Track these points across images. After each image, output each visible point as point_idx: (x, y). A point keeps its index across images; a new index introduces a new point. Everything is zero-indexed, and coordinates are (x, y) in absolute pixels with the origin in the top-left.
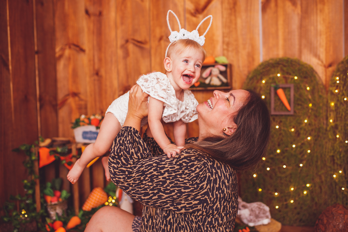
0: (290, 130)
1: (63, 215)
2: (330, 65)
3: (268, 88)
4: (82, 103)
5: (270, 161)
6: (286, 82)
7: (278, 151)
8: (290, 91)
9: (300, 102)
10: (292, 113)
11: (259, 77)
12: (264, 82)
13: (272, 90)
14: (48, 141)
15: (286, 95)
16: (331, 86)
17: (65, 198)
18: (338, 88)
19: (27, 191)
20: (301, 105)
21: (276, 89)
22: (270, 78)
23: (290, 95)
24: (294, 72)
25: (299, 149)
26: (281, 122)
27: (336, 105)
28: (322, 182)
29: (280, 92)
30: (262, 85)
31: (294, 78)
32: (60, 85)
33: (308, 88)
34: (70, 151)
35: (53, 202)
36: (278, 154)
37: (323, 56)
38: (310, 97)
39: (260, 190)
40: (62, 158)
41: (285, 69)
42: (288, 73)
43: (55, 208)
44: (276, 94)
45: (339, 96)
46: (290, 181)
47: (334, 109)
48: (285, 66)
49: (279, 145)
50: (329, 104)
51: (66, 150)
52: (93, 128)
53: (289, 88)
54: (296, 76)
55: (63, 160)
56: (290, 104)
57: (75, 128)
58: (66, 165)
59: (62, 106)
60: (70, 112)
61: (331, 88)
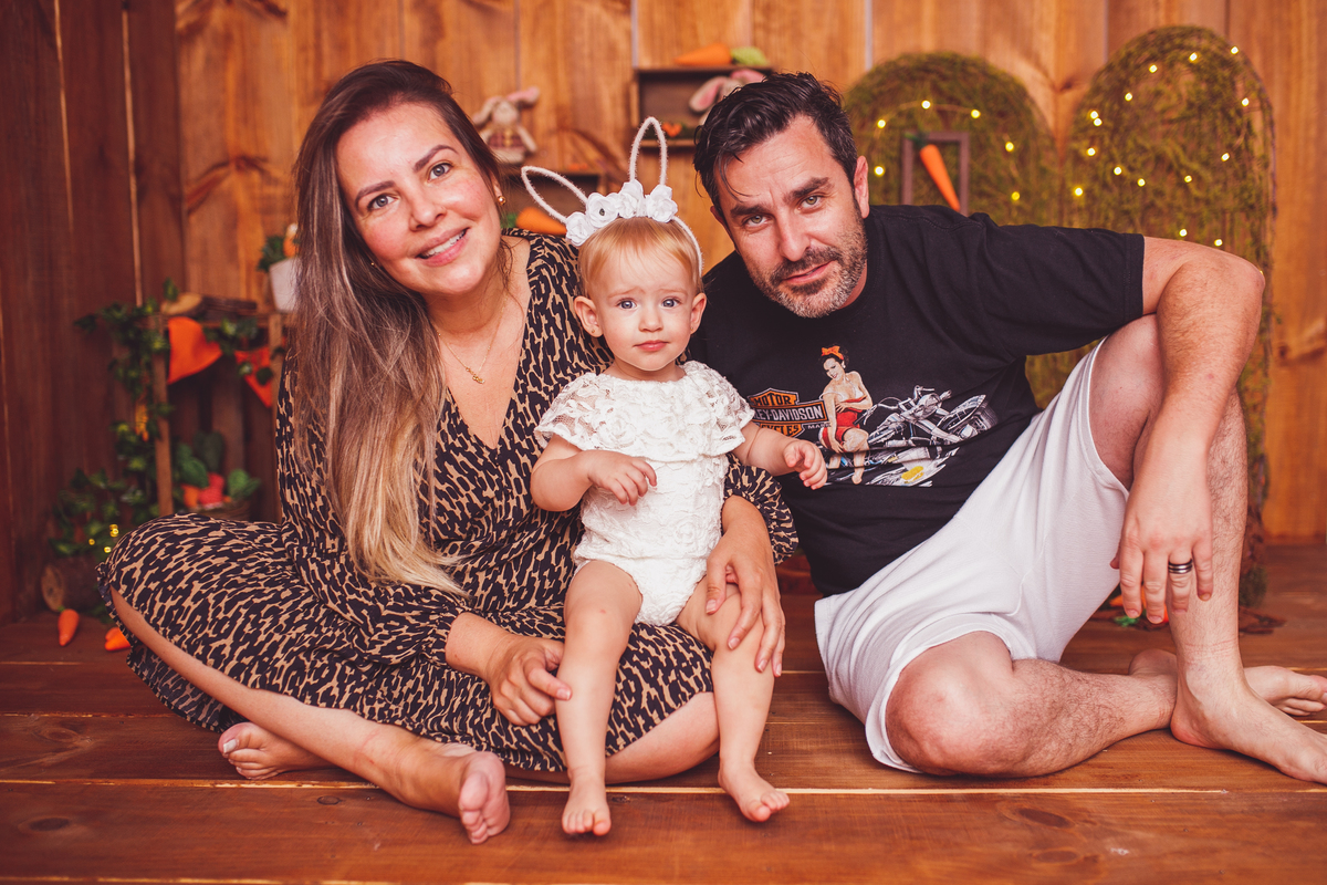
2: (1068, 85)
3: (896, 144)
4: (277, 191)
6: (947, 126)
8: (957, 154)
9: (986, 188)
11: (867, 110)
12: (881, 124)
13: (908, 147)
14: (189, 302)
15: (946, 163)
16: (1075, 138)
17: (244, 491)
18: (1097, 142)
19: (127, 462)
20: (988, 196)
21: (918, 145)
22: (900, 114)
23: (958, 166)
24: (969, 98)
27: (1088, 192)
29: (931, 155)
30: (877, 135)
31: (969, 115)
32: (192, 129)
33: (1010, 147)
34: (262, 336)
35: (211, 502)
37: (1048, 56)
38: (1015, 173)
40: (240, 355)
41: (944, 86)
42: (951, 100)
44: (919, 162)
45: (1100, 164)
47: (1083, 204)
48: (944, 78)
50: (1070, 192)
51: (254, 331)
53: (957, 144)
54: (978, 108)
55: (244, 363)
56: (958, 194)
57: (274, 262)
58: (252, 381)
59: (201, 202)
60: (233, 222)
61: (1075, 145)
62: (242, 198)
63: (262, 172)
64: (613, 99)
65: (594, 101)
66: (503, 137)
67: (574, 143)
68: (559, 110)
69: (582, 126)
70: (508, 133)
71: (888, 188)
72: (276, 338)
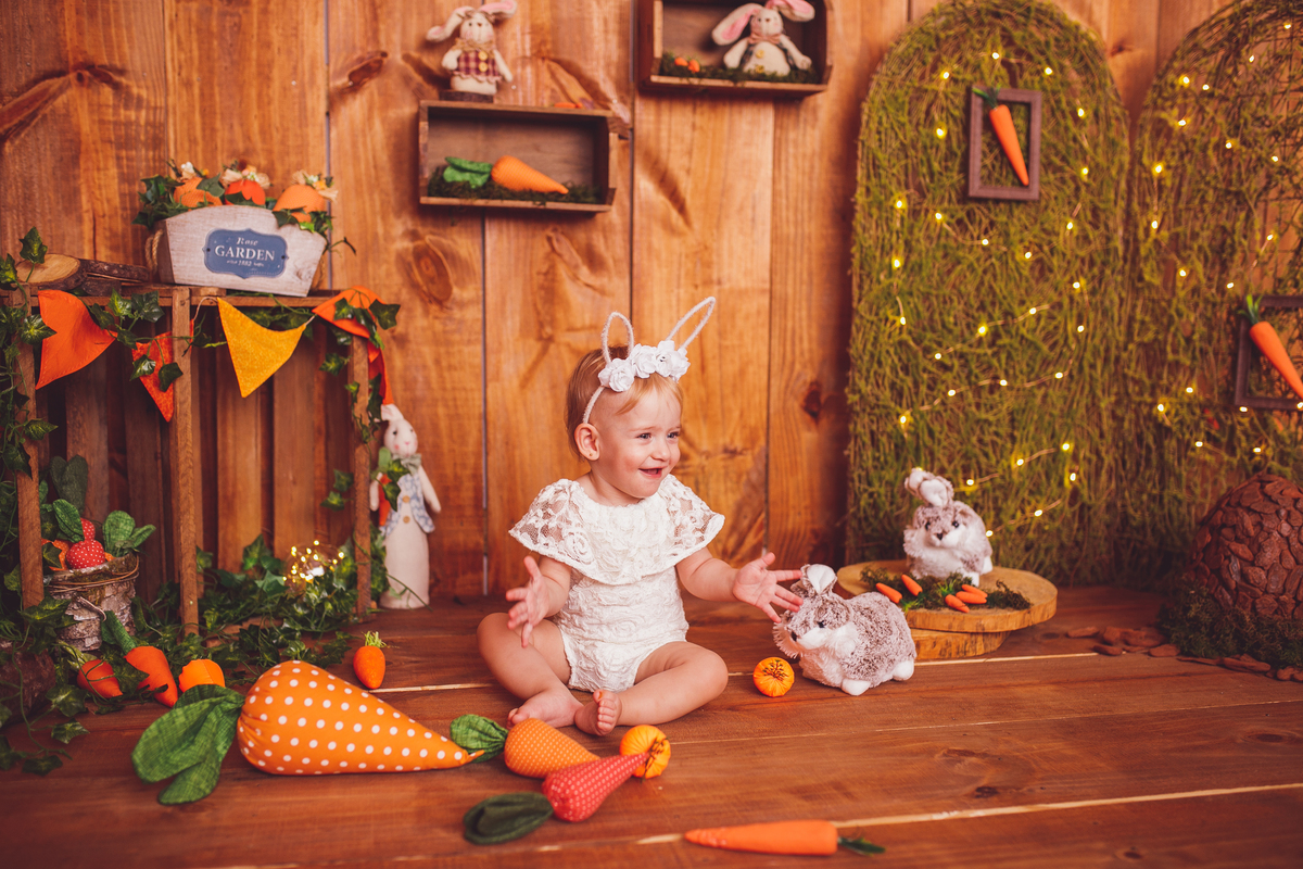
0: (1018, 257)
2: (1117, 47)
3: (959, 101)
5: (956, 364)
6: (1013, 83)
7: (983, 330)
8: (1028, 120)
9: (1057, 161)
10: (1034, 195)
11: (930, 59)
12: (945, 75)
13: (977, 104)
16: (1163, 106)
18: (1192, 111)
20: (1056, 169)
21: (990, 101)
22: (965, 65)
23: (1029, 134)
24: (1043, 53)
25: (1042, 323)
26: (992, 224)
28: (1102, 436)
29: (1001, 115)
30: (939, 88)
31: (1040, 72)
33: (1081, 112)
34: (166, 317)
36: (981, 340)
37: (1101, 13)
38: (1086, 143)
40: (138, 345)
41: (1017, 34)
42: (1019, 52)
43: (102, 588)
44: (989, 125)
45: (1196, 137)
46: (1013, 439)
47: (1167, 182)
48: (1016, 25)
49: (982, 307)
50: (1145, 168)
54: (1050, 65)
55: (144, 358)
56: (1028, 167)
57: (172, 214)
59: (23, 125)
60: (72, 155)
61: (1164, 115)
62: (85, 123)
63: (116, 87)
64: (606, 22)
65: (581, 23)
66: (478, 60)
67: (553, 75)
68: (535, 30)
69: (565, 56)
70: (483, 56)
71: (950, 154)
72: (182, 324)
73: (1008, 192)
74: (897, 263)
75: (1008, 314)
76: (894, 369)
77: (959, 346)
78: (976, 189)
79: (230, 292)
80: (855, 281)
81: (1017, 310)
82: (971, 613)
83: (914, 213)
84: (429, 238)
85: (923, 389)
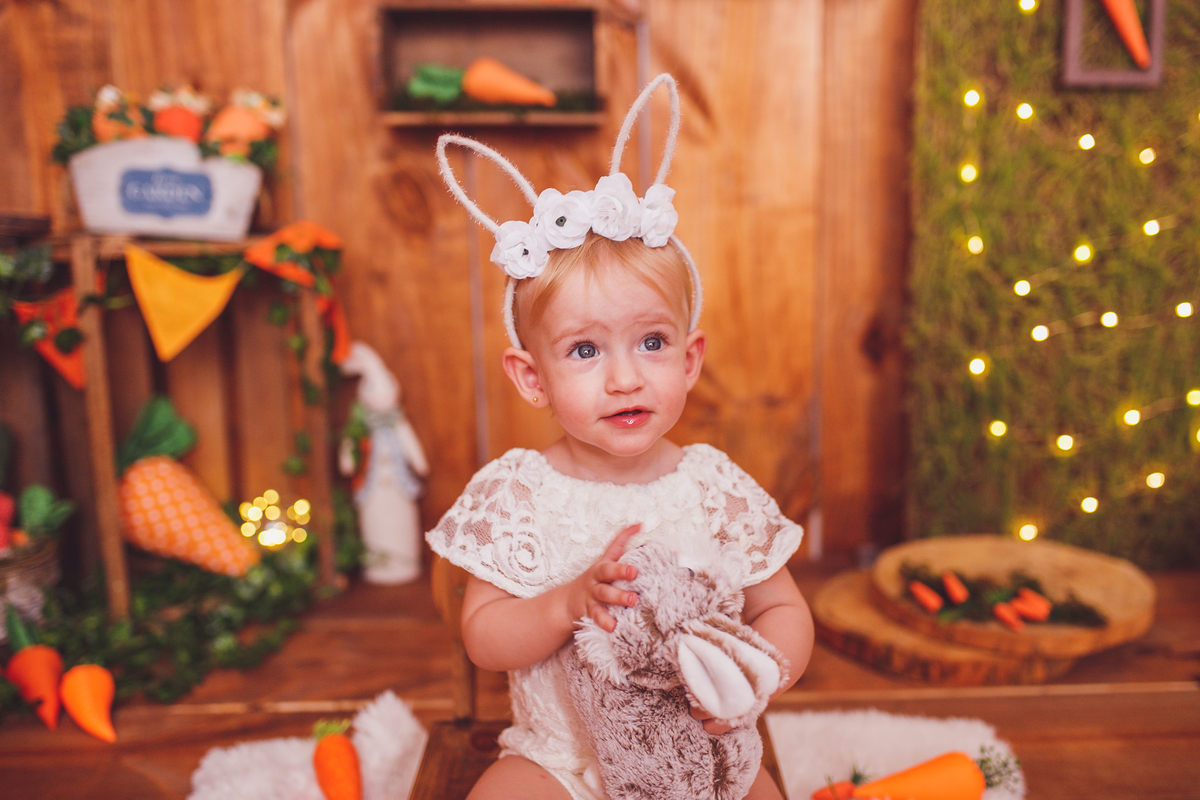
0: (1132, 158)
1: (45, 611)
4: (82, 36)
5: (1048, 297)
7: (1083, 253)
10: (1153, 77)
17: (47, 524)
26: (1100, 117)
34: (63, 274)
36: (1081, 269)
39: (998, 429)
40: (24, 309)
46: (1122, 387)
49: (1084, 225)
51: (46, 269)
52: (179, 154)
55: (31, 323)
56: (1148, 40)
57: (78, 149)
58: (49, 350)
60: (13, 86)
62: (26, 46)
63: (58, 5)
71: (1040, 32)
72: (86, 278)
73: (1118, 76)
74: (969, 173)
75: (1118, 233)
76: (966, 306)
77: (1053, 275)
78: (1075, 74)
79: (142, 239)
80: (916, 198)
81: (1131, 227)
82: (1025, 631)
83: (992, 108)
84: (409, 160)
85: (1004, 330)
